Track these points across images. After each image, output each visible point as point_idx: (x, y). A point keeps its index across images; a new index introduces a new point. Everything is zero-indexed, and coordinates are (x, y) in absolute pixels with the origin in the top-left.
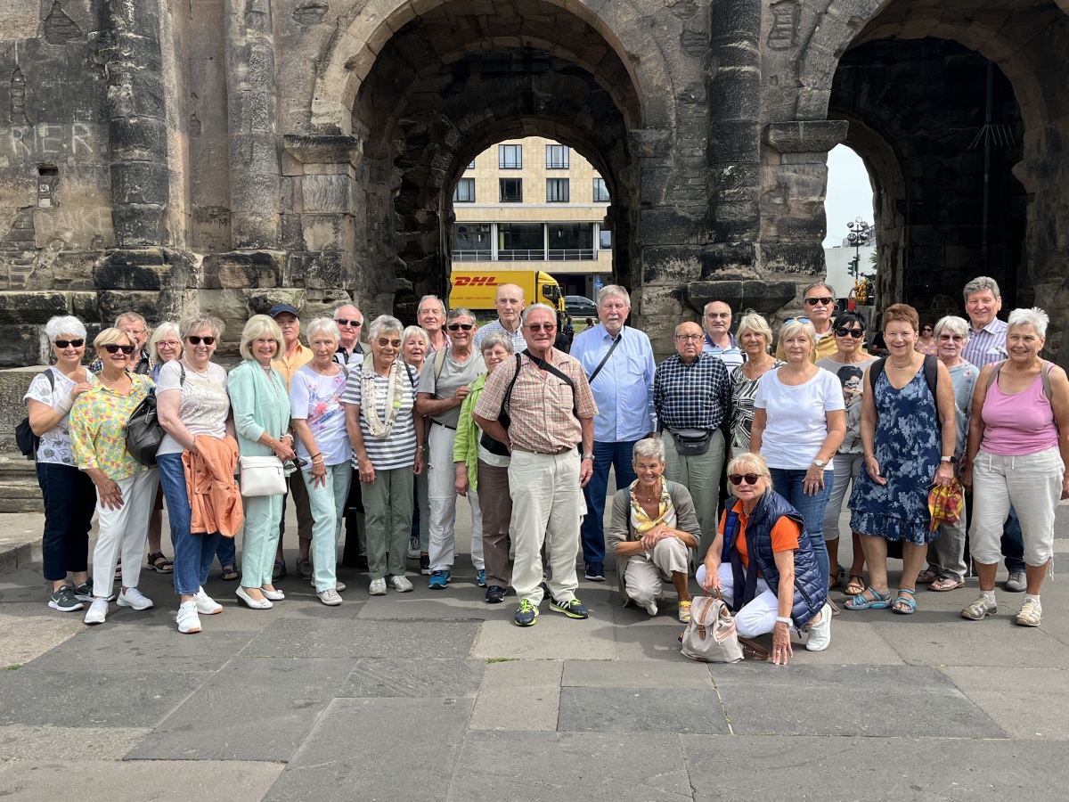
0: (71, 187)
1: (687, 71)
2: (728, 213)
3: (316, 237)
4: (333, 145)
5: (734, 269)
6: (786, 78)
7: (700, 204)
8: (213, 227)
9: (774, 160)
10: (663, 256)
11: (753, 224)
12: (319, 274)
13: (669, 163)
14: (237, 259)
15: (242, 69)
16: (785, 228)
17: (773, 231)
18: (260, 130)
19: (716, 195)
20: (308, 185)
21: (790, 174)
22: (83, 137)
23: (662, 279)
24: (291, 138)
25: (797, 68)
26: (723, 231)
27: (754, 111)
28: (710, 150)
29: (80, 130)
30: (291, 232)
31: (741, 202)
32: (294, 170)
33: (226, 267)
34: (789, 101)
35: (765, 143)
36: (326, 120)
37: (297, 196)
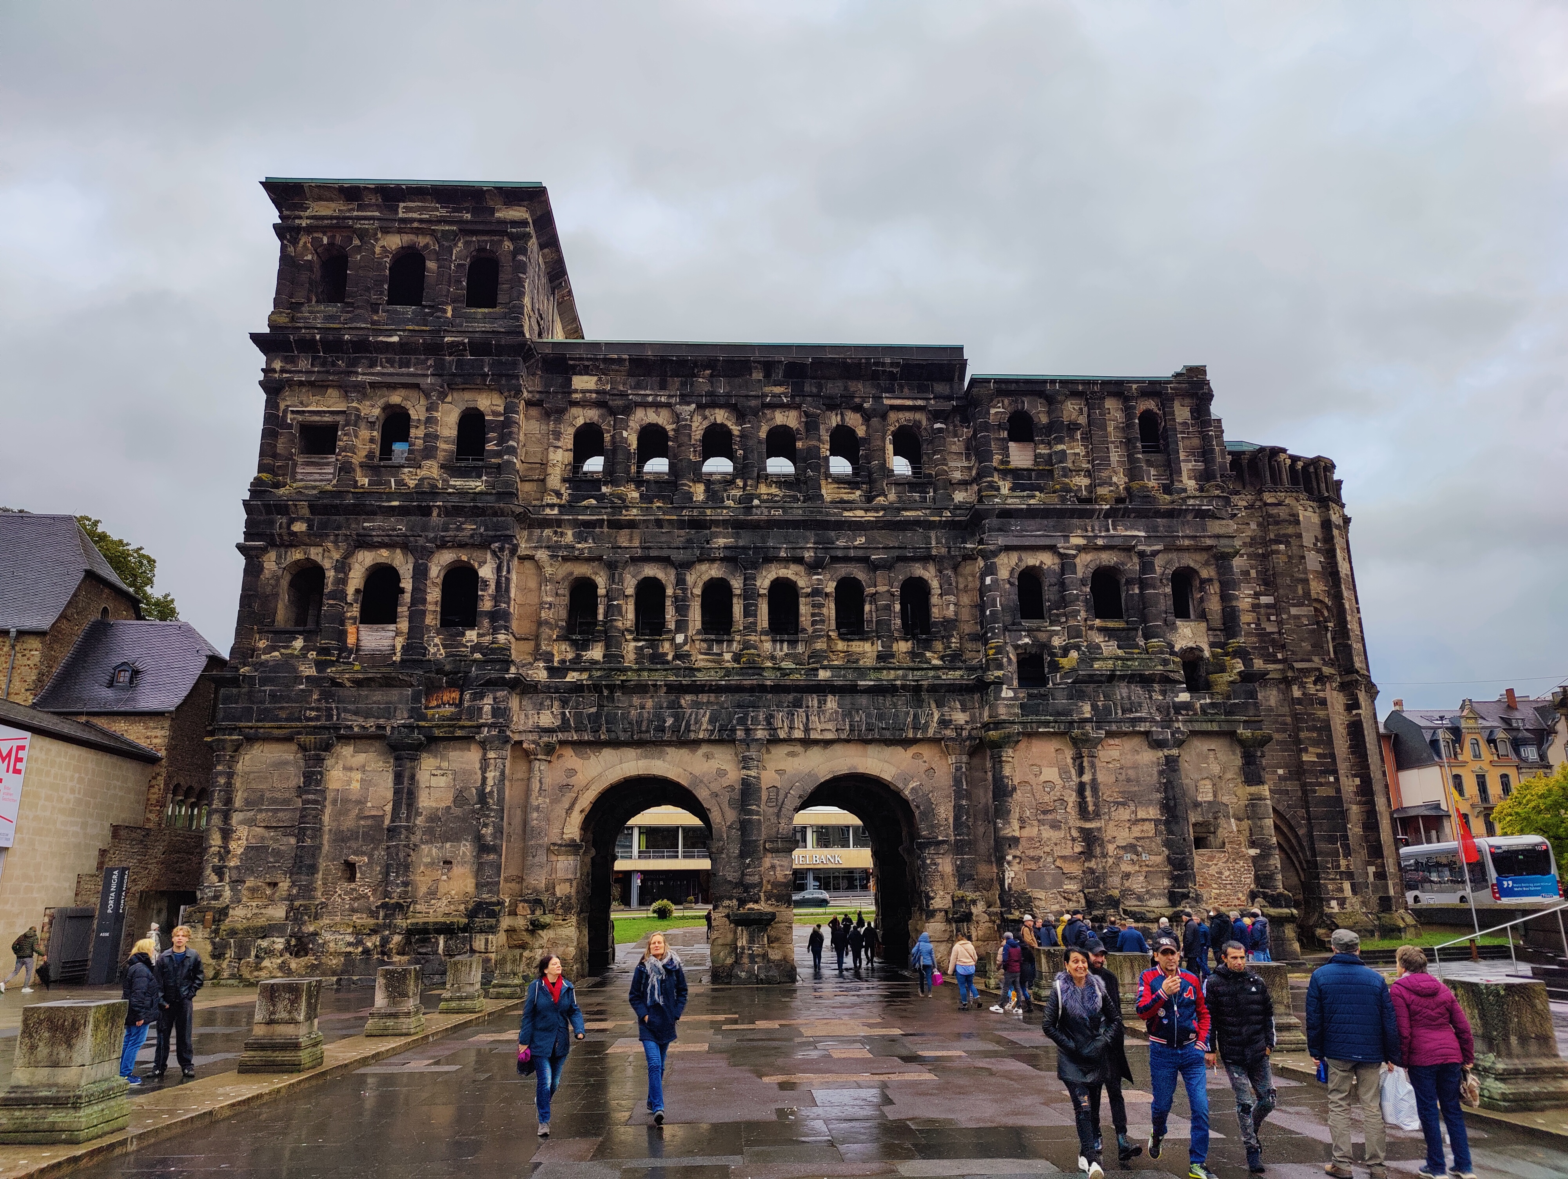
0: (457, 870)
1: (731, 816)
2: (749, 880)
3: (562, 890)
4: (572, 847)
5: (751, 905)
6: (774, 820)
7: (737, 875)
8: (513, 885)
9: (769, 855)
10: (721, 898)
11: (760, 884)
12: (561, 907)
13: (724, 856)
14: (525, 901)
15: (535, 815)
16: (775, 884)
17: (769, 887)
18: (541, 842)
19: (743, 872)
20: (559, 865)
21: (776, 862)
22: (466, 848)
23: (721, 909)
24: (554, 844)
25: (778, 815)
26: (747, 888)
27: (759, 835)
28: (741, 851)
29: (465, 845)
30: (550, 888)
31: (754, 875)
32: (554, 858)
33: (521, 905)
34: (775, 830)
35: (764, 847)
36: (570, 836)
37: (553, 870)
